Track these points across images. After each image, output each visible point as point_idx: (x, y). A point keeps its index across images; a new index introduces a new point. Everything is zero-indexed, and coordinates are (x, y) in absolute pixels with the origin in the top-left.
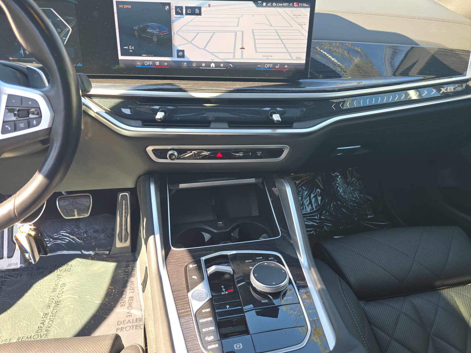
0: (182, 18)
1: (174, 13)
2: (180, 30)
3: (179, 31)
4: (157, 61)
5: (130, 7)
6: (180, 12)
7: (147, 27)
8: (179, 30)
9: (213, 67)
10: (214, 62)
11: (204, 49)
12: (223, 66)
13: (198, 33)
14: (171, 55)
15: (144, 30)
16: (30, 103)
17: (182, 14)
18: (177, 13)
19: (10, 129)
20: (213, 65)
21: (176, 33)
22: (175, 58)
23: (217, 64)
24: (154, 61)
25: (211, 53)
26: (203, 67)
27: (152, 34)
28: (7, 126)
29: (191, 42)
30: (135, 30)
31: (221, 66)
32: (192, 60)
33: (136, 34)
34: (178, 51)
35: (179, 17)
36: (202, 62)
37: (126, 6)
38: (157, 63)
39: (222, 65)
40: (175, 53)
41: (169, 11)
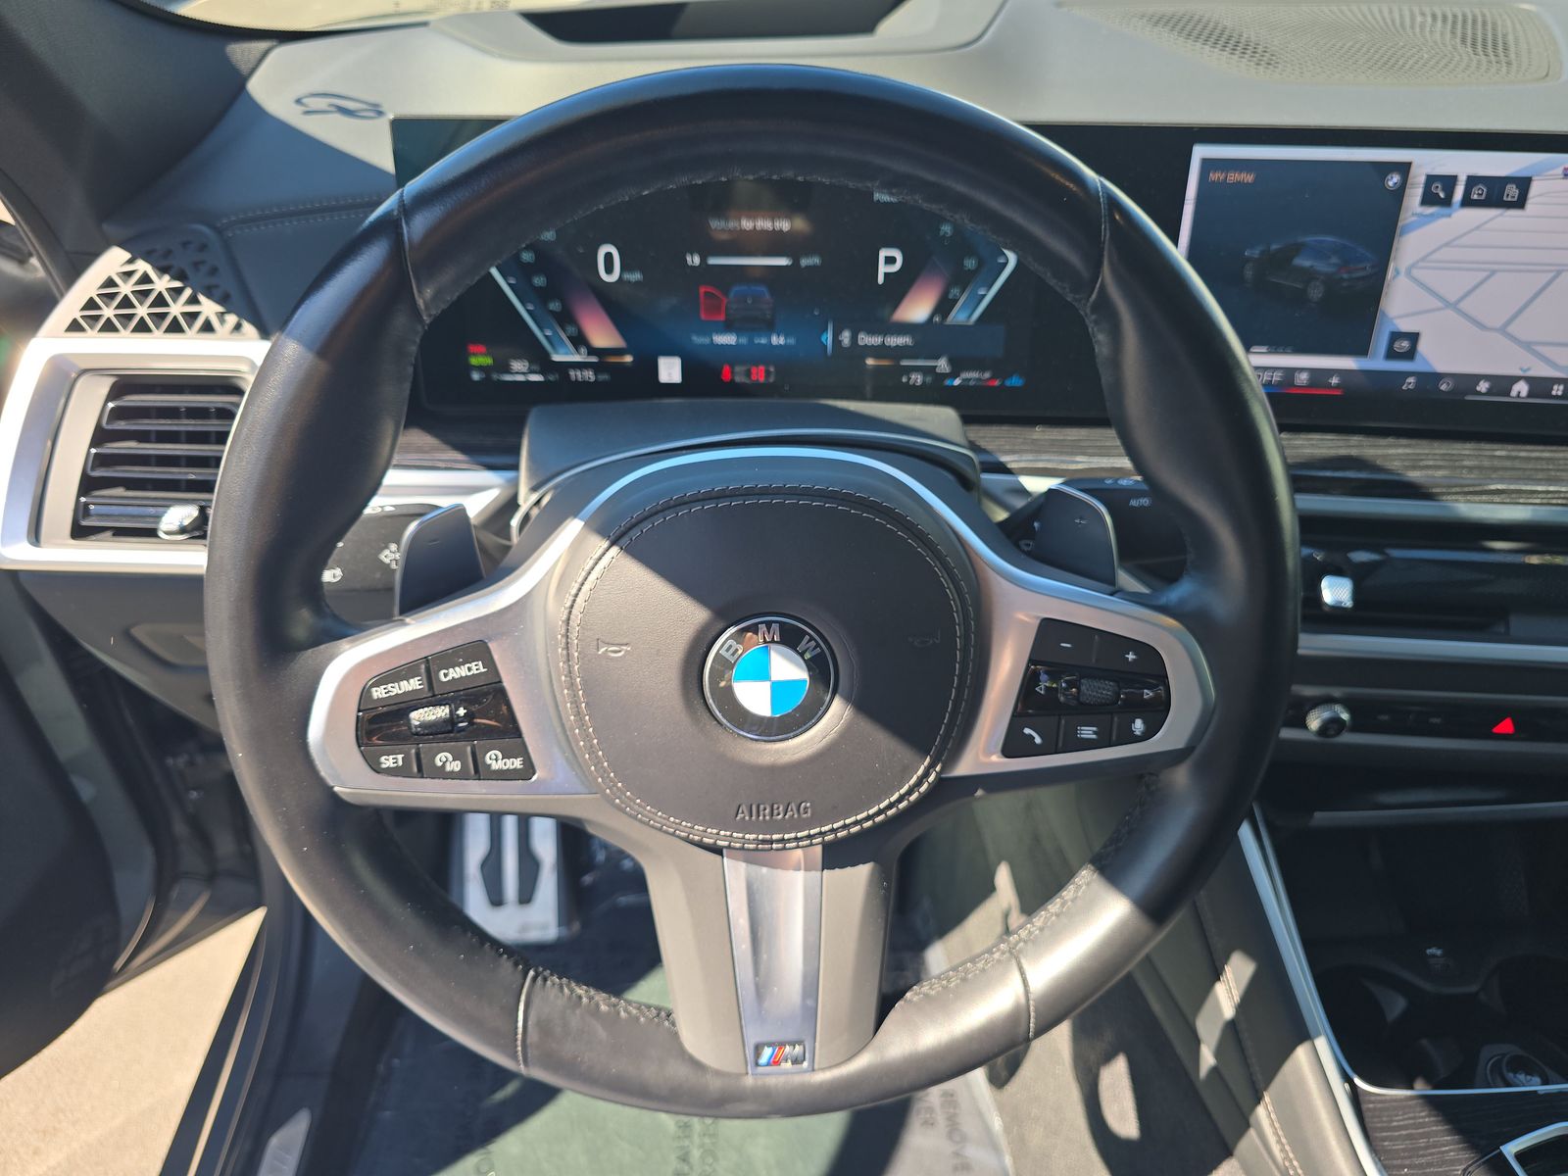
0: (1443, 216)
1: (1418, 199)
2: (1423, 259)
3: (1421, 264)
4: (1302, 370)
5: (1249, 178)
6: (1442, 195)
7: (1297, 249)
8: (1418, 262)
9: (1518, 396)
10: (1529, 380)
11: (1503, 330)
12: (1560, 393)
13: (1494, 272)
14: (1361, 349)
15: (1281, 261)
16: (1131, 657)
17: (1447, 202)
18: (1429, 199)
19: (1038, 740)
20: (1521, 389)
21: (1403, 270)
22: (1376, 361)
23: (1540, 386)
24: (1291, 372)
25: (1528, 346)
26: (1479, 393)
27: (1309, 275)
28: (1027, 731)
29: (1454, 306)
30: (1249, 260)
31: (1554, 393)
32: (1441, 367)
33: (1249, 273)
34: (1396, 336)
35: (1432, 215)
36: (1477, 378)
37: (1234, 177)
38: (1303, 378)
39: (1558, 390)
40: (1380, 342)
41: (1400, 192)
